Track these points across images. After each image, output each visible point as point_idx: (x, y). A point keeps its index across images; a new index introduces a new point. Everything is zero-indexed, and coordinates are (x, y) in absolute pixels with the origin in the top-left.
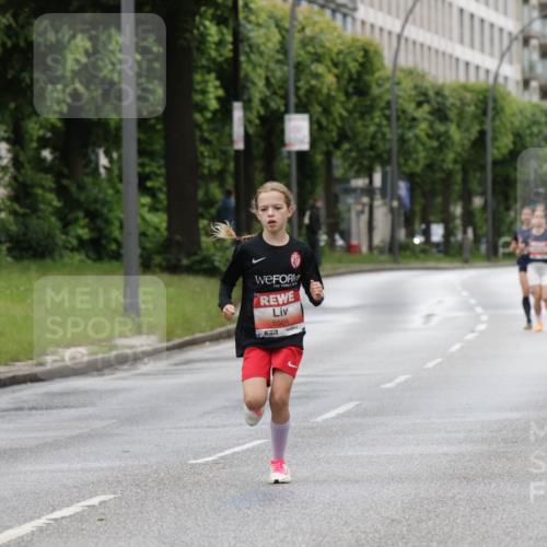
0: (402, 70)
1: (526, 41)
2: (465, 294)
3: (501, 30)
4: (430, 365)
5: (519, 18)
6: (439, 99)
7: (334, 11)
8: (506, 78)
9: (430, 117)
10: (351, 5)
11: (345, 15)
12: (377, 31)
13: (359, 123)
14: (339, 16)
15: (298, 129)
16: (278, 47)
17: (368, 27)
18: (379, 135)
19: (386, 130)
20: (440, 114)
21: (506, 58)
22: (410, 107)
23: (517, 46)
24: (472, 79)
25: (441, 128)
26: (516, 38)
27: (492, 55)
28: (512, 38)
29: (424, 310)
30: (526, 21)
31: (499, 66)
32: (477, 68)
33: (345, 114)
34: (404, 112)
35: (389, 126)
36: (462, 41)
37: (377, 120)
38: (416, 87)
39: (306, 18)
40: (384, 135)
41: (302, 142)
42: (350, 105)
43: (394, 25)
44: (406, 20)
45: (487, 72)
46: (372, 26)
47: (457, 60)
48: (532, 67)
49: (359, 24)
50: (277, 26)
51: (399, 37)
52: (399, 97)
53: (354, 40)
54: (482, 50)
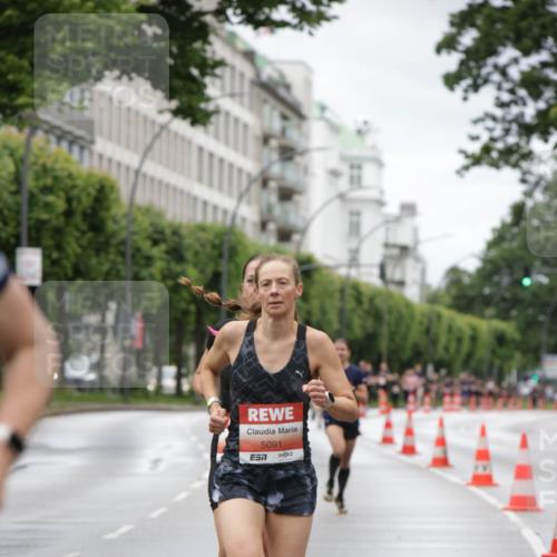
0: (139, 208)
1: (265, 183)
2: (194, 439)
3: (240, 171)
4: (155, 514)
5: (258, 159)
6: (176, 239)
7: (71, 143)
8: (244, 220)
9: (165, 256)
10: (88, 137)
11: (82, 148)
12: (114, 166)
13: (93, 261)
14: (76, 149)
15: (30, 264)
16: (12, 177)
17: (105, 163)
18: (114, 272)
19: (120, 267)
20: (176, 254)
21: (244, 200)
22: (146, 246)
23: (256, 188)
24: (210, 220)
25: (177, 268)
26: (255, 180)
27: (230, 194)
28: (251, 181)
29: (151, 454)
30: (265, 164)
31: (238, 207)
32: (215, 208)
33: (78, 250)
34: (138, 250)
35: (124, 263)
36: (200, 180)
37: (112, 257)
38: (152, 224)
39: (41, 149)
40: (118, 271)
41: (33, 276)
42: (85, 241)
43: (131, 159)
44: (145, 156)
45: (225, 212)
46: (110, 160)
47: (195, 199)
48: (270, 209)
49: (96, 158)
50: (12, 155)
51: (137, 172)
52: (134, 233)
53: (90, 175)
54: (220, 189)
